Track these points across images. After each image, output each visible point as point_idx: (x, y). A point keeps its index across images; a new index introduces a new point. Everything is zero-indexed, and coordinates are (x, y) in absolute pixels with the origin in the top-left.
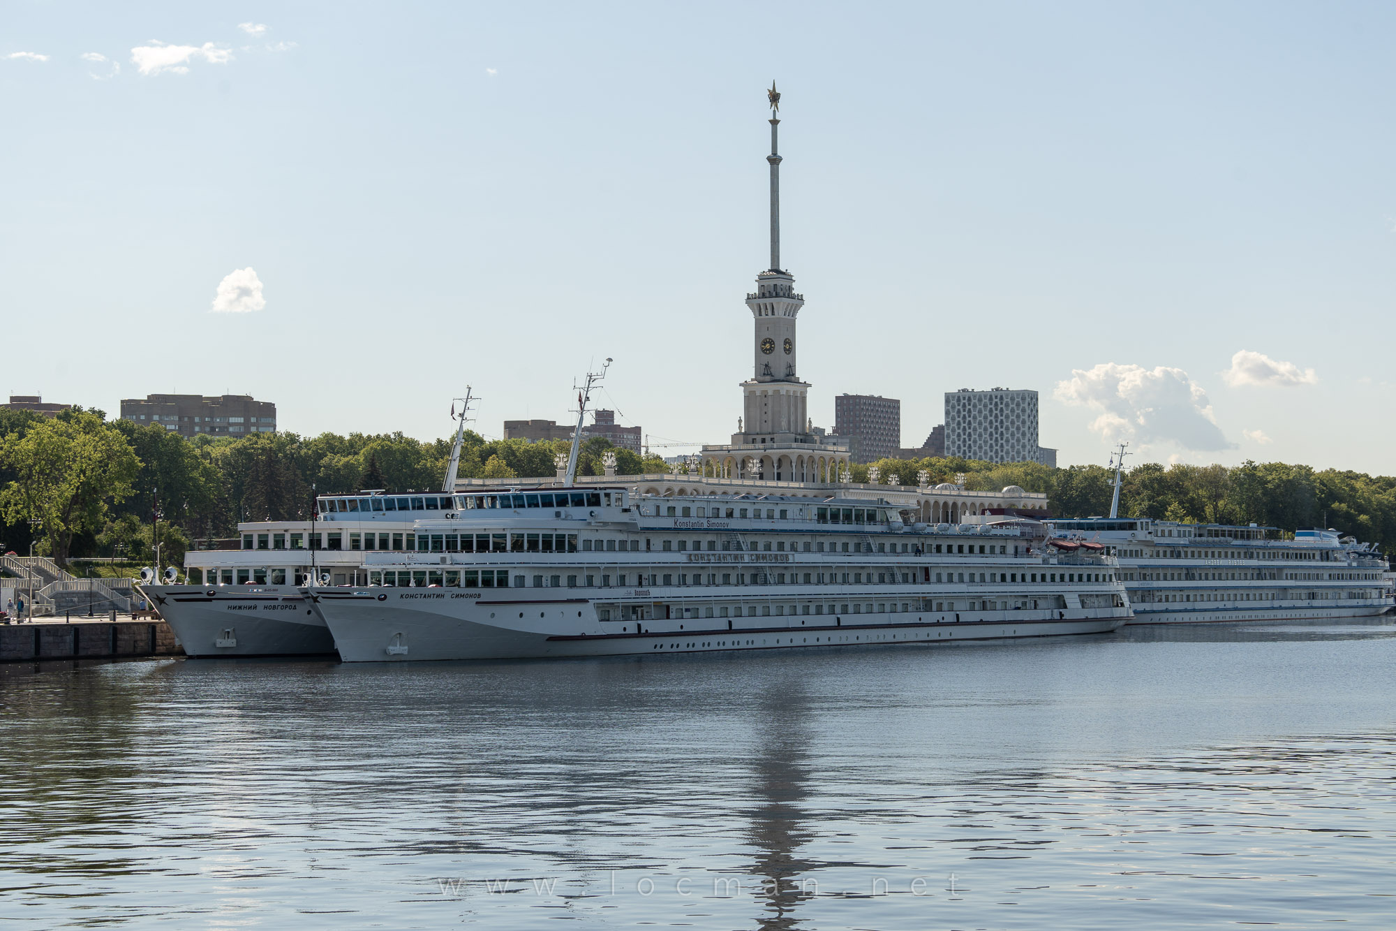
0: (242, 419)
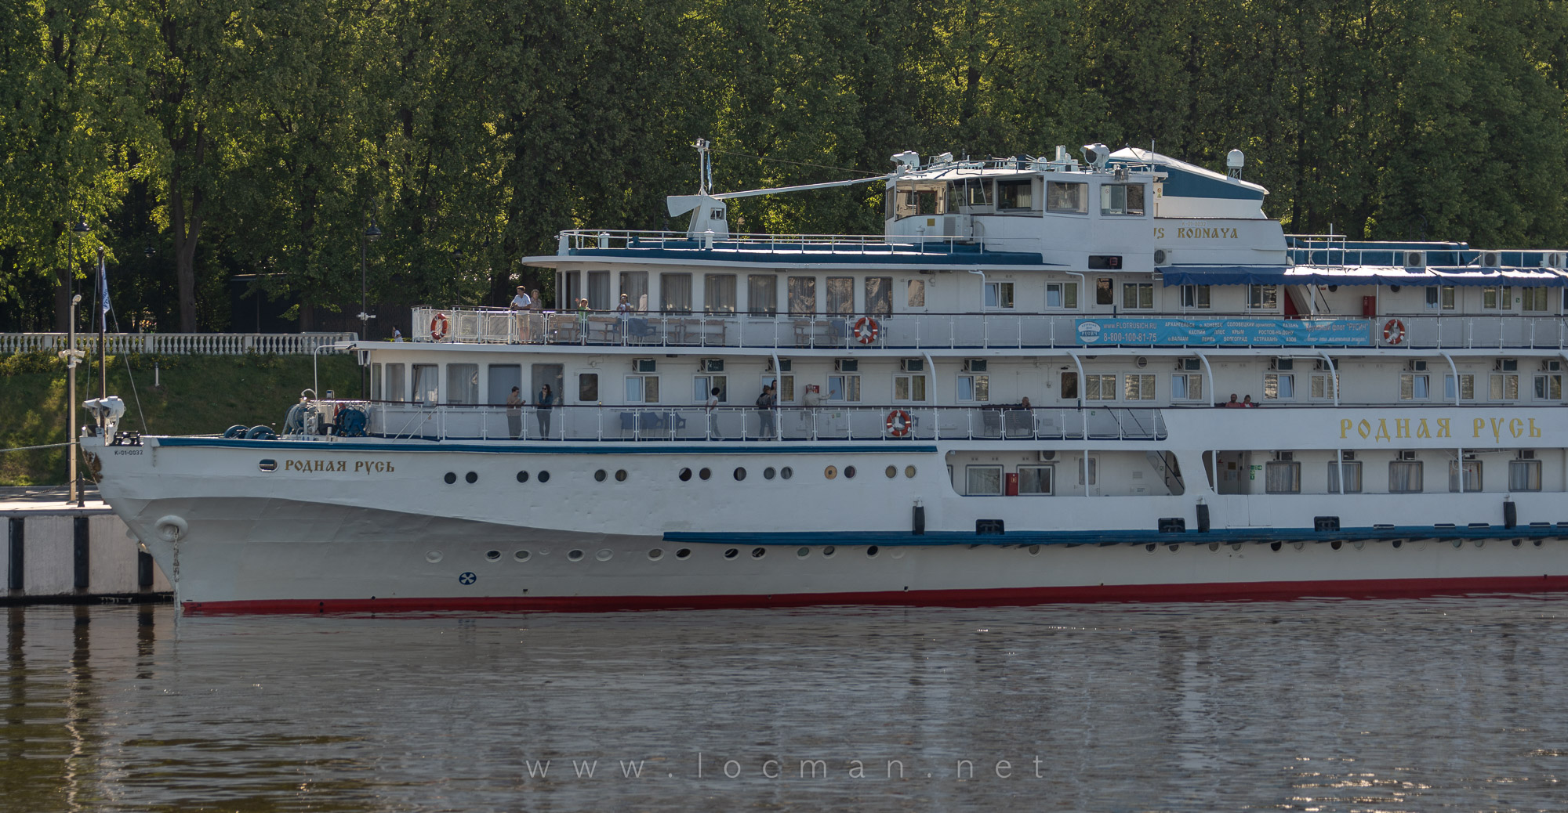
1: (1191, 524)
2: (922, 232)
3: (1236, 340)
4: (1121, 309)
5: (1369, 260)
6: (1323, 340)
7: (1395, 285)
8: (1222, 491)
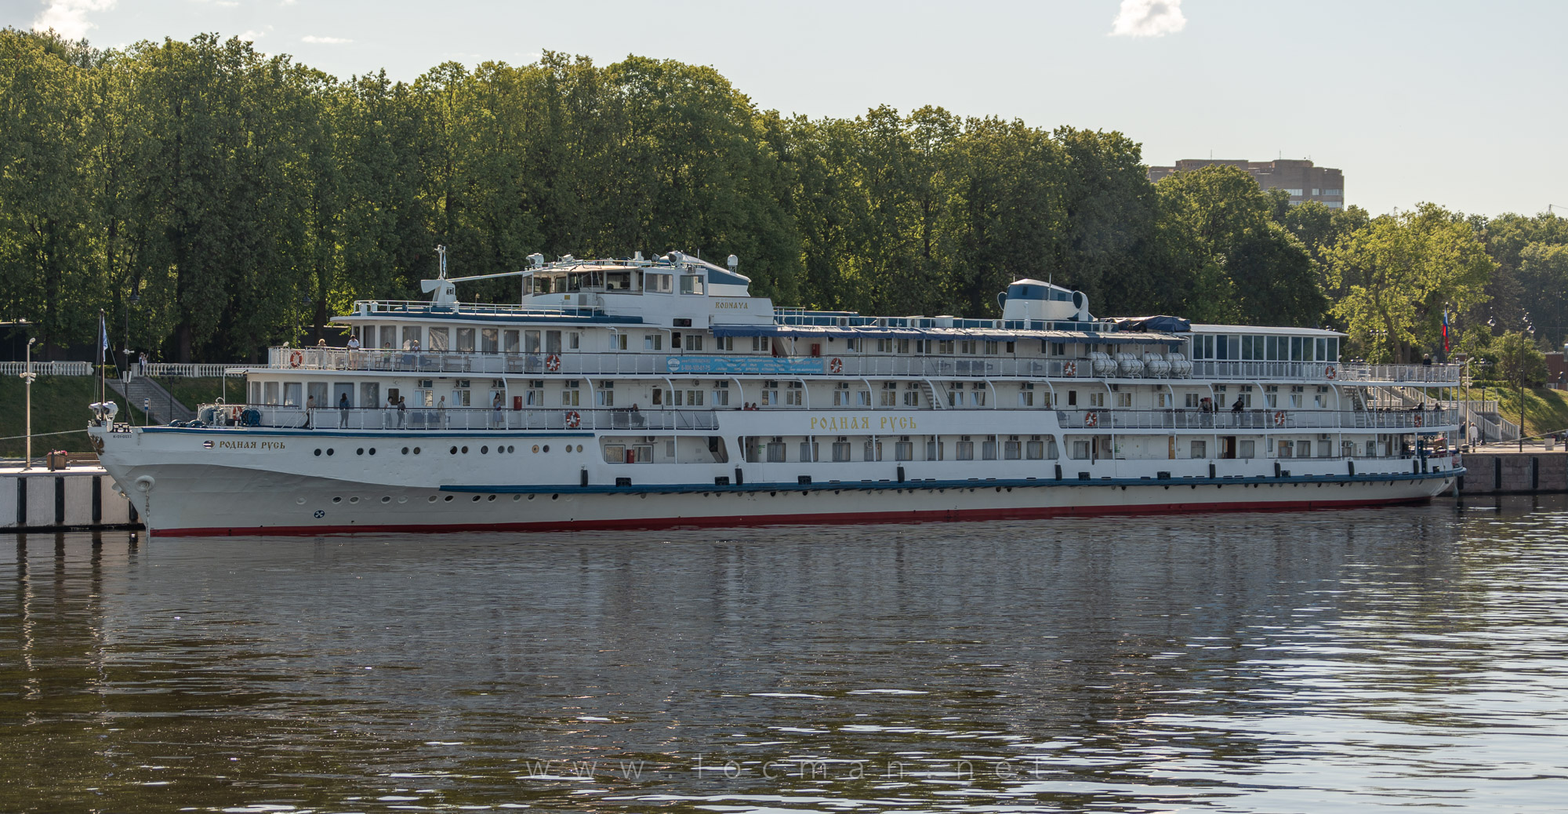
0: (1301, 191)
1: (733, 481)
2: (563, 303)
3: (753, 370)
4: (685, 351)
5: (819, 322)
6: (799, 370)
7: (831, 337)
8: (749, 460)
